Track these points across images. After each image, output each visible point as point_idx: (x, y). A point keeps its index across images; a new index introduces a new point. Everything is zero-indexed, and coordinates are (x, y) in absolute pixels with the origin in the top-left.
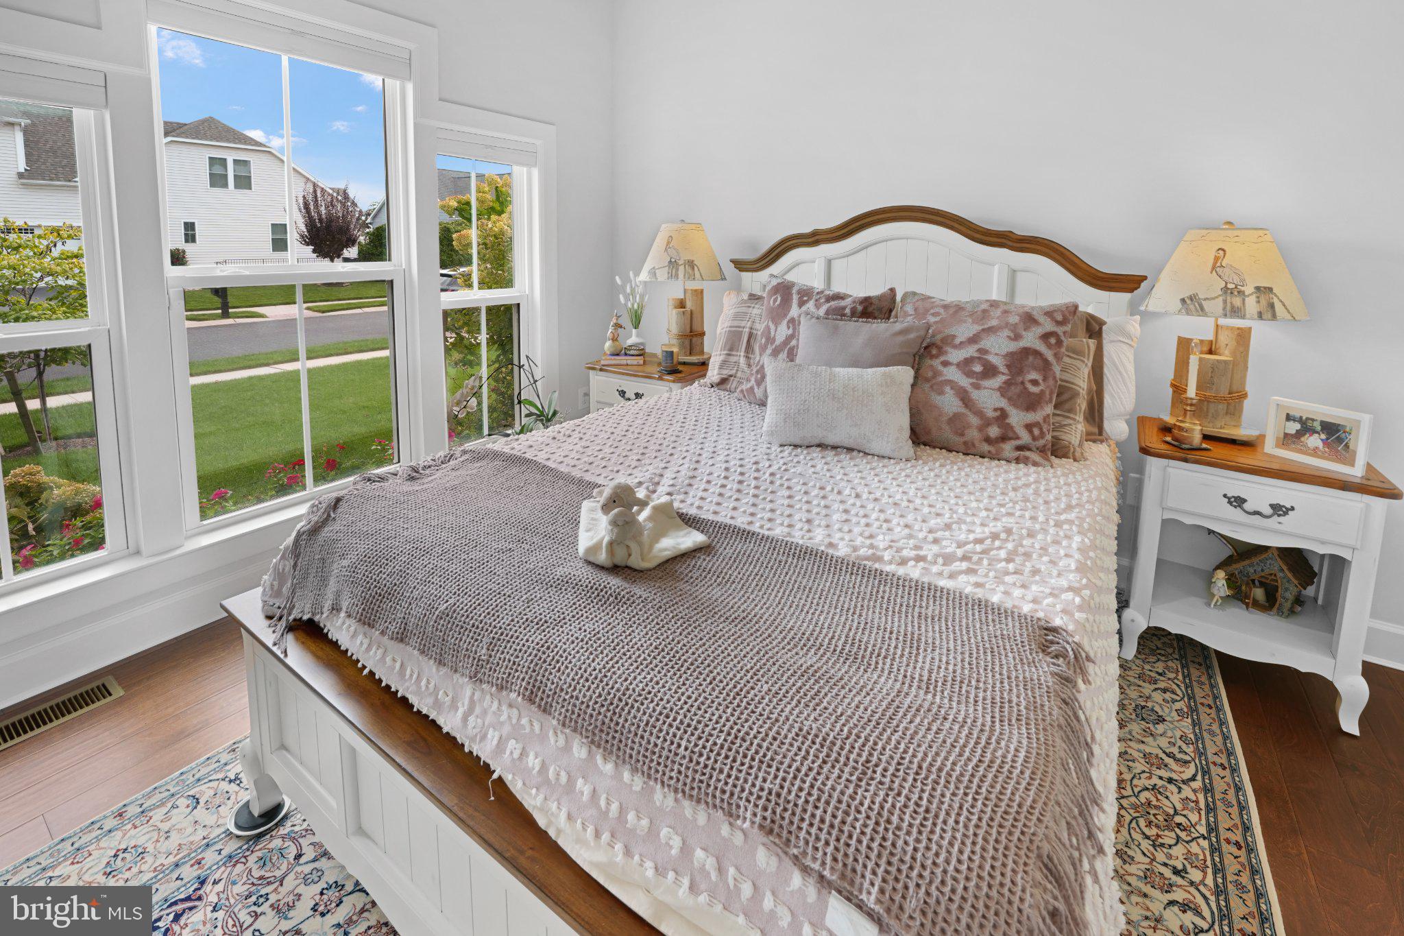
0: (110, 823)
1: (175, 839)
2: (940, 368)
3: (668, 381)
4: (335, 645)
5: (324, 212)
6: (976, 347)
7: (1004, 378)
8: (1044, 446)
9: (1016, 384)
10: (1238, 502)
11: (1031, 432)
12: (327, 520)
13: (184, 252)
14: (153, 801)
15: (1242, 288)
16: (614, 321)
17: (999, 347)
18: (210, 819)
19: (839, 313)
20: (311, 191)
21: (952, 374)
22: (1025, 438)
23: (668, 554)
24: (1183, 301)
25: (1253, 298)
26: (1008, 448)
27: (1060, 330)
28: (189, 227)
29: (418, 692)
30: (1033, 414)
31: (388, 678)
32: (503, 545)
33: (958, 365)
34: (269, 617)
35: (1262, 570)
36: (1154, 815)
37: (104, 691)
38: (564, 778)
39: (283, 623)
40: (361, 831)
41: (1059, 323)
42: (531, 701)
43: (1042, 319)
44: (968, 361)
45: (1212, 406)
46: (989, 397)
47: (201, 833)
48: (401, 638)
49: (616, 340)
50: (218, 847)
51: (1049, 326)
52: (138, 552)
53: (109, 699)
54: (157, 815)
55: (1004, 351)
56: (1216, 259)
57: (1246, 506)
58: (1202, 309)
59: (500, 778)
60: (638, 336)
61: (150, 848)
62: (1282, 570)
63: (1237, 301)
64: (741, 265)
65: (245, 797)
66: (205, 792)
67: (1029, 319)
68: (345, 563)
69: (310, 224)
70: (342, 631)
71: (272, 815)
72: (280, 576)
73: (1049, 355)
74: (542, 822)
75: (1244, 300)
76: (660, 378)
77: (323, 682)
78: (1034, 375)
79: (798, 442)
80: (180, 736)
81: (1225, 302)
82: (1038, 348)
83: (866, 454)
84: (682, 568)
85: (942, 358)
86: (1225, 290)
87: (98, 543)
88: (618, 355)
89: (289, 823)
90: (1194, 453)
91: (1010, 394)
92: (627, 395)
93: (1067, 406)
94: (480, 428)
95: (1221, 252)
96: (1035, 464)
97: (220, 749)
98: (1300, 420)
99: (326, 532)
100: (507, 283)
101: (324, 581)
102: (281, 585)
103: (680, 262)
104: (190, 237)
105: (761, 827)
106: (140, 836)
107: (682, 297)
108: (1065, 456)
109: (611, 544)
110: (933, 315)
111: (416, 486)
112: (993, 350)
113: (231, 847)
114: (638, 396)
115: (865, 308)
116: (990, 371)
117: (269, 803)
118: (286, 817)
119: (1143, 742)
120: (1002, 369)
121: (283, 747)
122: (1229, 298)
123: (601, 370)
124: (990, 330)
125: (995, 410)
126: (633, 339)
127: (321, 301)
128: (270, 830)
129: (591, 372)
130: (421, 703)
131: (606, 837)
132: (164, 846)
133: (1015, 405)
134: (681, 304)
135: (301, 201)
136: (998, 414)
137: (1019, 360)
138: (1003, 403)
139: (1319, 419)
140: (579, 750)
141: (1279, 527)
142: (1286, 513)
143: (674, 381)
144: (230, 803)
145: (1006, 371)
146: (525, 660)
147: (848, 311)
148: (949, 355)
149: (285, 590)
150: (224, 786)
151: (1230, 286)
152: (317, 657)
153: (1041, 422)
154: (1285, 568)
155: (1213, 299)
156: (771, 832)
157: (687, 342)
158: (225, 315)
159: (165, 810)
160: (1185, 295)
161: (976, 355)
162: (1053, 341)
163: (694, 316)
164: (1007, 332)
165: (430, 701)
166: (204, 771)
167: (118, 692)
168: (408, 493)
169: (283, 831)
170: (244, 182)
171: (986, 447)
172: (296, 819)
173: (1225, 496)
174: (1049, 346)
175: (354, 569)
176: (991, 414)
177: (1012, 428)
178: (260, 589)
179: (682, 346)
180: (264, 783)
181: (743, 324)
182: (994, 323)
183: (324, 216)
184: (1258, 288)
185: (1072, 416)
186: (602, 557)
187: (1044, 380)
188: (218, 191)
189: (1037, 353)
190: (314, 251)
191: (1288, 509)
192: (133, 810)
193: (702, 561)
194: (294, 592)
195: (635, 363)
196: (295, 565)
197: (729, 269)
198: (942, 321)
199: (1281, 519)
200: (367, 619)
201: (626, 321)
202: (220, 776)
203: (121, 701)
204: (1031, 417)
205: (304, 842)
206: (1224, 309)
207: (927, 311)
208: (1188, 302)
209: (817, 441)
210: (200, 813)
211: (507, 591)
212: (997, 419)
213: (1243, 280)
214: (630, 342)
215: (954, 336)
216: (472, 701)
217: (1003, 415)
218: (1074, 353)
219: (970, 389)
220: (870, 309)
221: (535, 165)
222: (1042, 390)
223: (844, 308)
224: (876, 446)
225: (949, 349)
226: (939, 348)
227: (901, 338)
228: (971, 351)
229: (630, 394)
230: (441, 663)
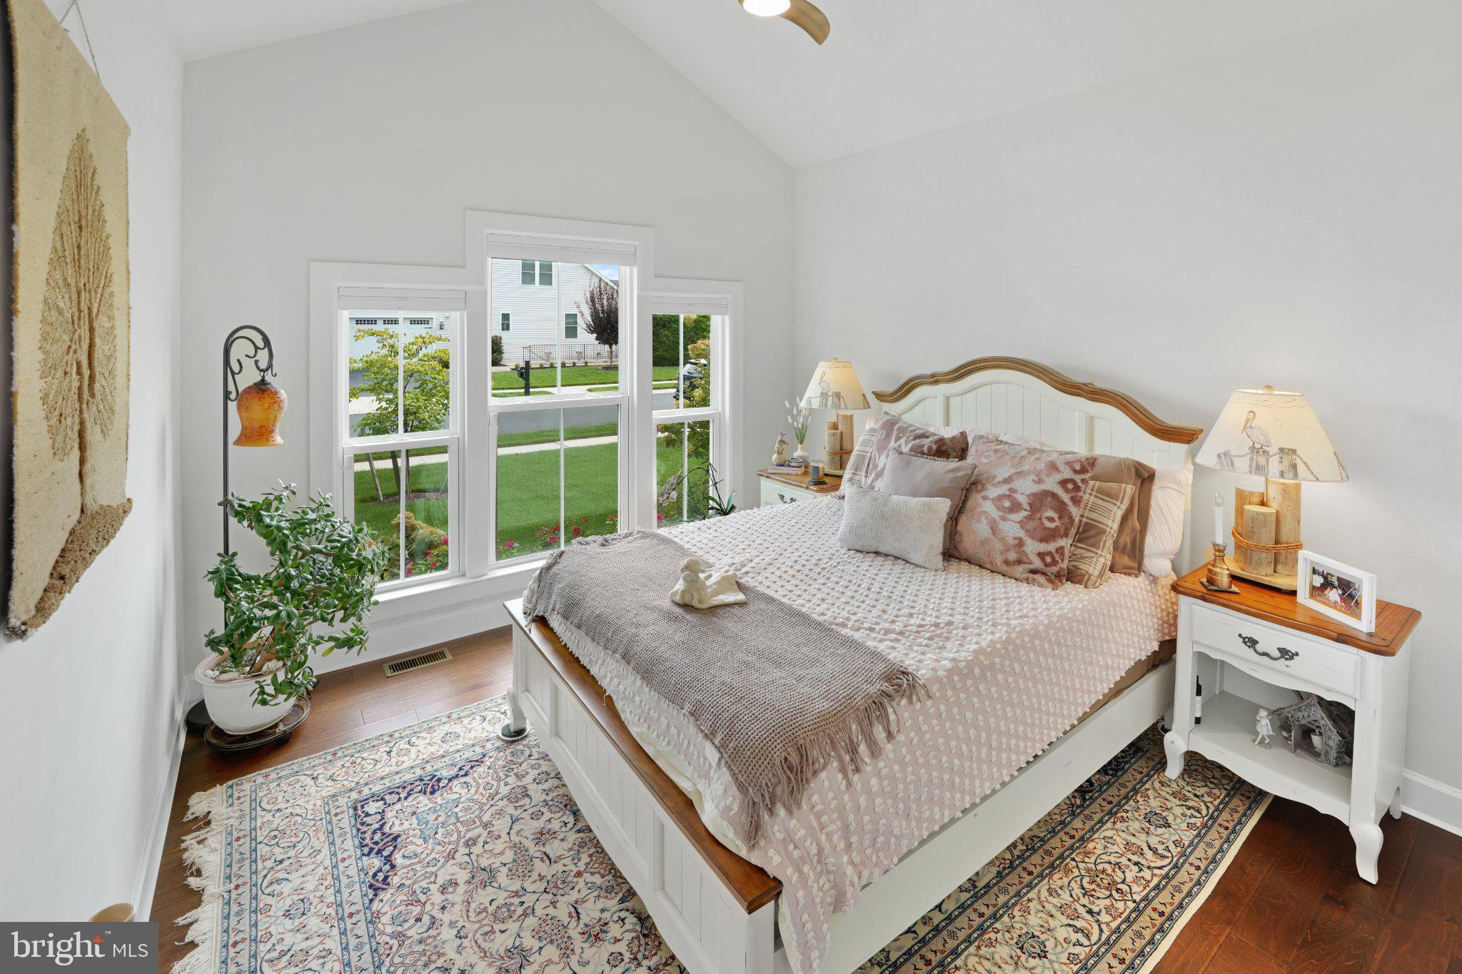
0: (444, 719)
1: (473, 734)
2: (981, 501)
3: (812, 490)
4: (552, 629)
5: (605, 303)
6: (1008, 486)
7: (1026, 513)
8: (1059, 572)
9: (1034, 519)
10: (1251, 642)
11: (1043, 560)
12: (555, 563)
13: (501, 338)
14: (464, 714)
15: (1267, 449)
16: (779, 438)
17: (1026, 488)
18: (490, 729)
19: (918, 451)
20: (597, 285)
21: (988, 507)
22: (1038, 563)
23: (717, 603)
24: (1219, 456)
25: (1277, 458)
26: (1020, 570)
27: (1078, 478)
28: (506, 317)
29: (584, 655)
30: (1047, 545)
31: (572, 648)
32: (636, 586)
33: (993, 500)
34: (525, 613)
35: (1309, 716)
36: (1101, 879)
37: (442, 655)
38: (631, 696)
39: (531, 617)
40: (557, 735)
41: (1076, 472)
42: (624, 658)
43: (1062, 467)
44: (1000, 498)
45: (1254, 554)
46: (1012, 528)
47: (485, 734)
48: (579, 627)
49: (781, 453)
50: (493, 742)
51: (1068, 474)
52: (464, 575)
53: (445, 660)
54: (466, 721)
55: (1029, 491)
56: (1247, 421)
57: (1258, 647)
58: (1232, 464)
59: (609, 696)
60: (802, 450)
61: (462, 735)
62: (1323, 718)
63: (1262, 460)
64: (880, 396)
65: (507, 722)
66: (489, 715)
67: (1053, 467)
68: (560, 586)
69: (595, 314)
70: (555, 622)
71: (520, 733)
72: (532, 592)
73: (1065, 497)
74: (623, 718)
75: (1268, 459)
76: (807, 488)
77: (546, 649)
78: (1051, 513)
79: (860, 549)
80: (477, 686)
81: (1251, 459)
82: (1055, 491)
83: (907, 562)
84: (720, 611)
85: (984, 493)
86: (1253, 448)
87: (444, 566)
88: (782, 465)
89: (528, 740)
90: (1217, 594)
91: (1028, 527)
92: (785, 499)
93: (1092, 541)
94: (681, 514)
95: (1252, 414)
96: (1040, 585)
97: (498, 696)
98: (1322, 575)
99: (554, 569)
100: (705, 402)
101: (550, 596)
102: (532, 598)
103: (830, 394)
104: (506, 327)
105: (690, 712)
106: (457, 728)
107: (836, 420)
108: (1079, 583)
109: (683, 592)
110: (985, 457)
111: (603, 550)
112: (1020, 490)
113: (499, 743)
114: (792, 500)
115: (939, 448)
116: (1016, 507)
117: (519, 726)
118: (526, 736)
119: (1134, 835)
120: (1026, 506)
121: (527, 690)
122: (1255, 457)
123: (767, 477)
124: (1020, 474)
125: (1015, 538)
126: (799, 453)
127: (600, 384)
128: (518, 740)
129: (763, 480)
130: (584, 661)
131: (642, 720)
132: (468, 735)
133: (1033, 537)
134: (835, 427)
135: (589, 296)
136: (1017, 542)
137: (1040, 500)
138: (1022, 534)
139: (1337, 575)
140: (639, 682)
141: (1286, 669)
142: (1291, 658)
143: (817, 491)
144: (500, 723)
145: (1028, 508)
146: (625, 640)
147: (925, 449)
148: (988, 492)
149: (534, 600)
150: (498, 714)
151: (1257, 446)
152: (544, 636)
153: (1054, 552)
154: (1324, 716)
155: (1242, 456)
156: (693, 715)
157: (837, 459)
158: (527, 393)
159: (469, 719)
160: (1221, 451)
161: (1007, 493)
162: (1070, 486)
163: (844, 437)
164: (1033, 477)
165: (588, 659)
166: (489, 705)
167: (449, 657)
168: (598, 554)
169: (524, 742)
170: (547, 278)
171: (1004, 568)
172: (532, 738)
173: (1240, 635)
174: (1067, 490)
175: (563, 589)
176: (1012, 542)
177: (1026, 554)
178: (522, 599)
179: (832, 461)
180: (518, 714)
181: (867, 449)
182: (1026, 468)
183: (606, 308)
184: (1282, 450)
185: (1094, 550)
186: (678, 599)
187: (1059, 518)
188: (529, 288)
189: (1054, 495)
190: (597, 339)
191: (1293, 655)
192: (455, 716)
193: (736, 610)
194: (537, 601)
195: (794, 473)
196: (539, 587)
197: (872, 399)
198: (990, 463)
199: (1288, 663)
200: (566, 617)
201: (789, 438)
202: (496, 709)
203: (450, 662)
204: (1044, 547)
205: (534, 750)
206: (1250, 466)
207: (983, 453)
208: (1223, 457)
209: (873, 550)
210: (486, 724)
211: (628, 609)
212: (1015, 546)
213: (1268, 441)
214: (796, 455)
215: (995, 477)
216: (604, 661)
217: (1020, 543)
218: (1107, 496)
219: (998, 519)
220: (943, 449)
221: (726, 314)
222: (1057, 526)
223: (923, 446)
224: (915, 558)
225: (990, 487)
226: (983, 485)
227: (951, 475)
228: (1004, 490)
229: (787, 499)
230: (593, 640)
